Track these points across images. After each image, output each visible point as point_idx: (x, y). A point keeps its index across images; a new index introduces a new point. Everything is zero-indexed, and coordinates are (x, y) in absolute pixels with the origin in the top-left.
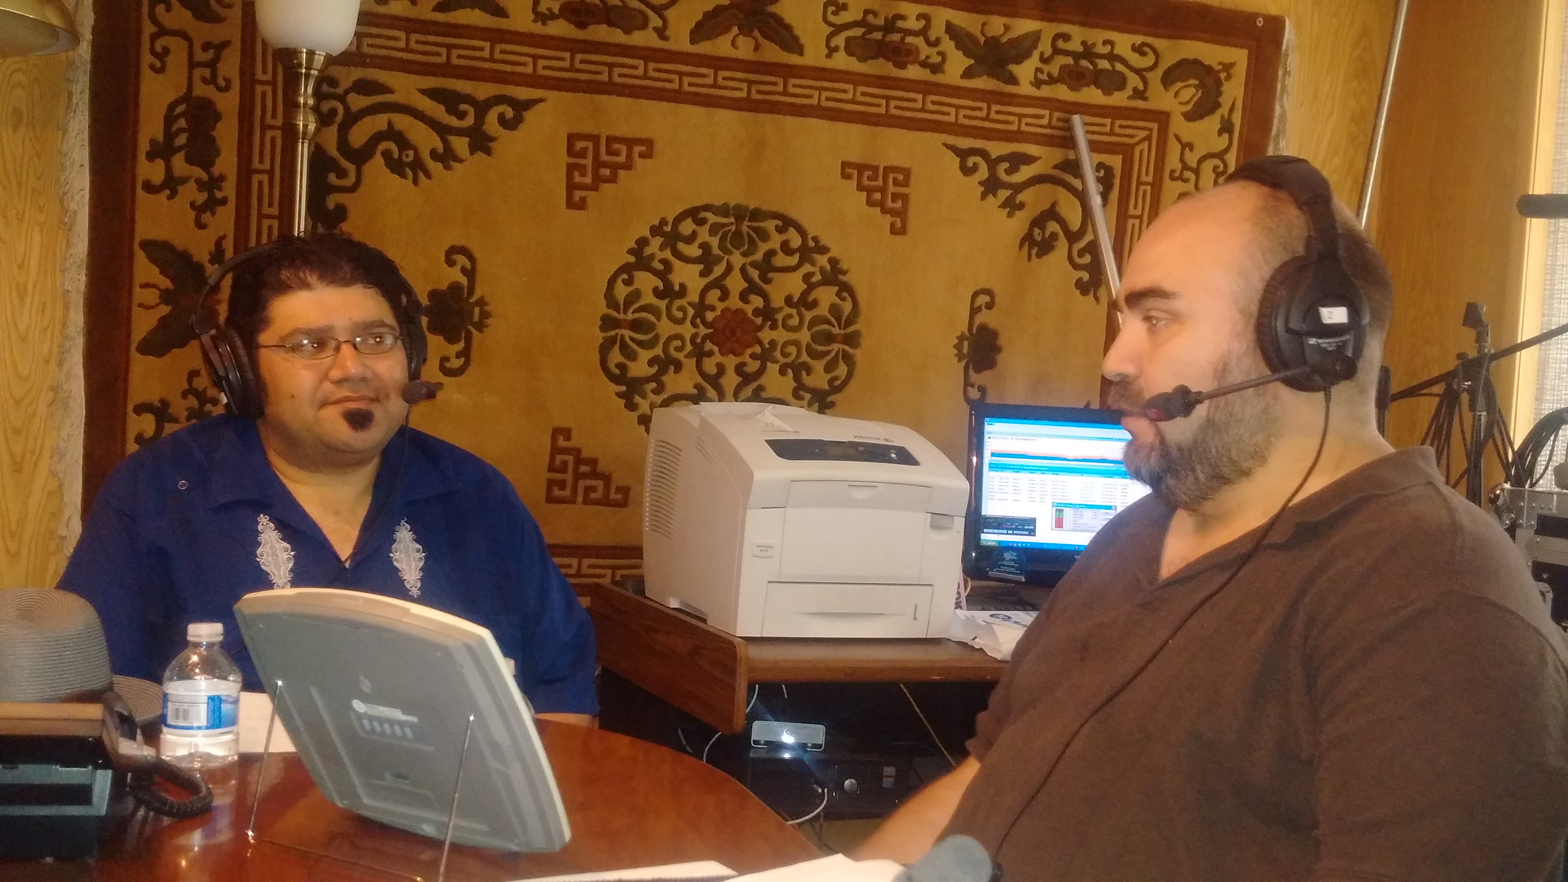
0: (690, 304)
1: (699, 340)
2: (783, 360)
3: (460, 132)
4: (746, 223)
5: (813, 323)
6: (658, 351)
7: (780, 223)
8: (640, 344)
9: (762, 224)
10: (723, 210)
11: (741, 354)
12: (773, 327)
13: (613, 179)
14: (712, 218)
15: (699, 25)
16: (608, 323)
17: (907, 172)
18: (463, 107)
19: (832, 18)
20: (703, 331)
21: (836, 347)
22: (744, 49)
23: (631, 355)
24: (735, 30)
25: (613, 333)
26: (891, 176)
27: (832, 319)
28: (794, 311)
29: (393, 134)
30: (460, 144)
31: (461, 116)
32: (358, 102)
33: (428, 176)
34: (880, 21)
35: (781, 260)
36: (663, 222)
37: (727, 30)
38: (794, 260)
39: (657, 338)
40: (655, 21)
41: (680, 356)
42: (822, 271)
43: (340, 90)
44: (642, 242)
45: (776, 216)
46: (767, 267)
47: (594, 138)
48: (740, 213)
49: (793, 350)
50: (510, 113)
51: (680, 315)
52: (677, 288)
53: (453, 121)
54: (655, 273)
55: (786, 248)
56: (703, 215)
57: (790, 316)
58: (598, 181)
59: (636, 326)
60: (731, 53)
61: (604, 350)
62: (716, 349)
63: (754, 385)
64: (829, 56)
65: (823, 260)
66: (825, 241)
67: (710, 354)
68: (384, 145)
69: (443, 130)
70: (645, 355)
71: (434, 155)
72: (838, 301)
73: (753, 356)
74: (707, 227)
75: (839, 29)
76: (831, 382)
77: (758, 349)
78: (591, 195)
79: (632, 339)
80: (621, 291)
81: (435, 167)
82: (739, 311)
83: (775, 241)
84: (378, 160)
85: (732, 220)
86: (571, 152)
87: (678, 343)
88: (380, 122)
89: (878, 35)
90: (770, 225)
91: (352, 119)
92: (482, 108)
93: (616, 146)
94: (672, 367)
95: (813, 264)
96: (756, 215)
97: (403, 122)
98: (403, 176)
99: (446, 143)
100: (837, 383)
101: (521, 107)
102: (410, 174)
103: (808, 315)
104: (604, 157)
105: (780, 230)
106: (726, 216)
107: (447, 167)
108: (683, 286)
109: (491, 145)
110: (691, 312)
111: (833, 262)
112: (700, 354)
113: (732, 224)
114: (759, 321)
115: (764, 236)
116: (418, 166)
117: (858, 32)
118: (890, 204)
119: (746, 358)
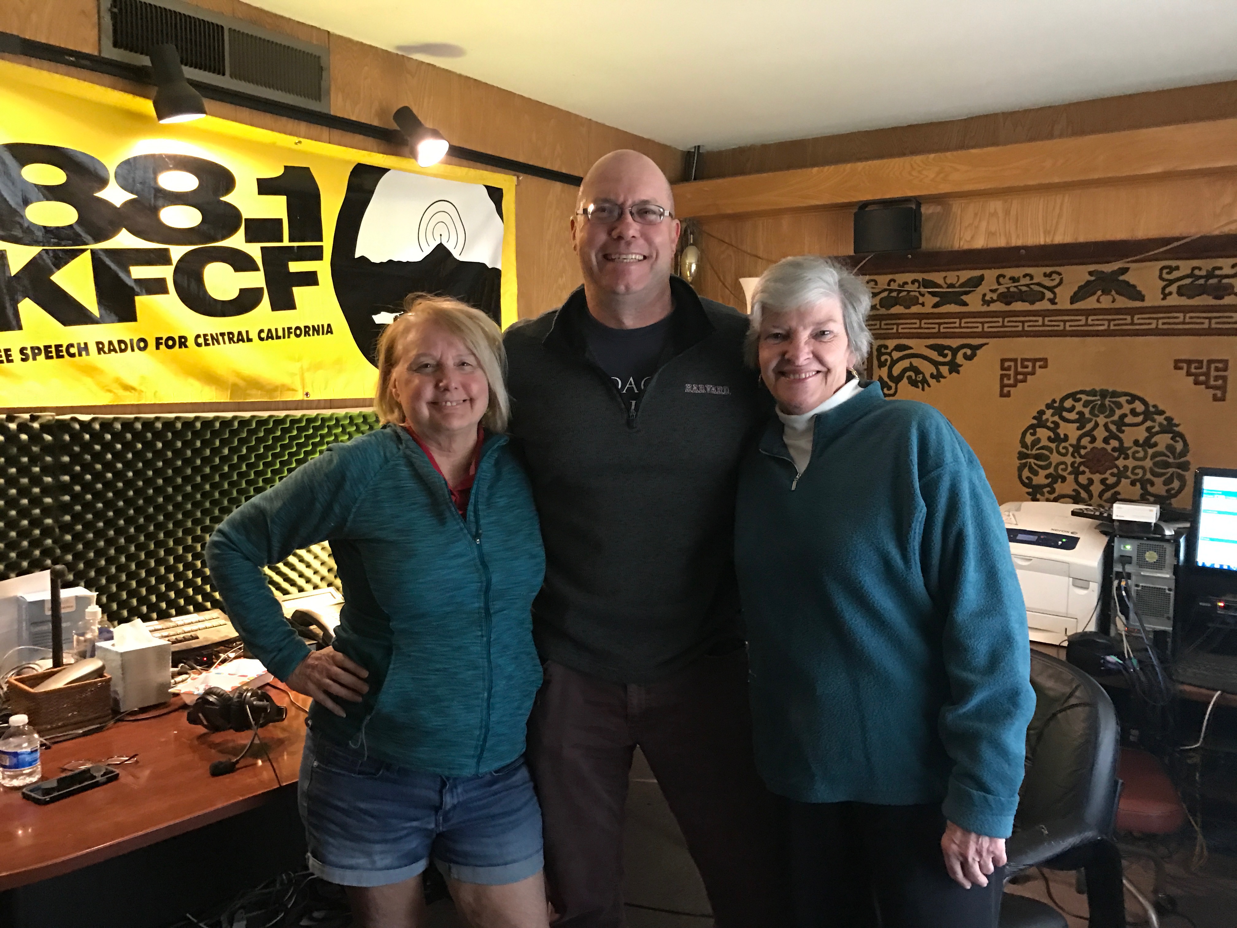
0: (1071, 445)
1: (1076, 465)
2: (1133, 477)
3: (944, 364)
4: (1108, 399)
5: (1154, 456)
6: (1051, 470)
7: (1129, 398)
8: (1039, 466)
9: (1118, 399)
10: (1093, 393)
11: (1105, 473)
12: (1126, 458)
13: (1024, 381)
14: (1084, 397)
15: (1075, 294)
16: (1022, 456)
17: (1226, 362)
18: (946, 352)
19: (1165, 276)
20: (1078, 460)
21: (1171, 470)
22: (1106, 302)
23: (1036, 474)
24: (1099, 293)
25: (1024, 461)
26: (1213, 366)
27: (1169, 454)
28: (1140, 449)
29: (912, 368)
30: (944, 370)
31: (945, 356)
32: (896, 355)
33: (929, 386)
34: (1203, 273)
35: (1129, 419)
36: (1054, 401)
37: (1094, 293)
38: (1140, 418)
39: (1050, 464)
40: (1049, 295)
41: (1065, 474)
42: (1160, 425)
43: (889, 351)
44: (1041, 413)
45: (1126, 394)
46: (1121, 423)
47: (1015, 360)
48: (1104, 394)
49: (1140, 471)
50: (969, 352)
51: (1064, 451)
52: (1062, 436)
53: (941, 359)
54: (1049, 428)
55: (1134, 412)
56: (1078, 396)
57: (1138, 452)
58: (1017, 382)
59: (1037, 457)
60: (1098, 306)
61: (1020, 469)
62: (1087, 470)
63: (1112, 491)
64: (1163, 299)
65: (1160, 419)
66: (1161, 407)
67: (1083, 473)
68: (908, 374)
69: (936, 364)
70: (1043, 473)
71: (932, 376)
72: (1172, 442)
73: (1113, 475)
74: (1082, 403)
75: (1171, 282)
76: (1168, 491)
77: (1115, 470)
78: (1012, 390)
79: (1035, 464)
80: (1029, 439)
81: (932, 382)
82: (1103, 449)
83: (1126, 409)
84: (905, 380)
85: (1098, 398)
86: (1003, 368)
87: (1063, 466)
88: (905, 363)
89: (1202, 281)
90: (1123, 400)
91: (894, 362)
92: (955, 351)
93: (1026, 363)
94: (1060, 480)
95: (1154, 421)
96: (1115, 394)
97: (916, 362)
98: (918, 387)
99: (938, 370)
100: (1173, 492)
101: (975, 349)
102: (920, 385)
103: (1150, 451)
104: (1020, 369)
105: (1129, 402)
106: (1096, 396)
107: (939, 381)
108: (1066, 436)
109: (960, 369)
110: (1071, 449)
111: (1169, 419)
112: (1076, 473)
113: (1098, 400)
114: (1116, 454)
115: (1120, 406)
116: (924, 381)
117: (1188, 281)
118: (1212, 383)
119: (1107, 475)
